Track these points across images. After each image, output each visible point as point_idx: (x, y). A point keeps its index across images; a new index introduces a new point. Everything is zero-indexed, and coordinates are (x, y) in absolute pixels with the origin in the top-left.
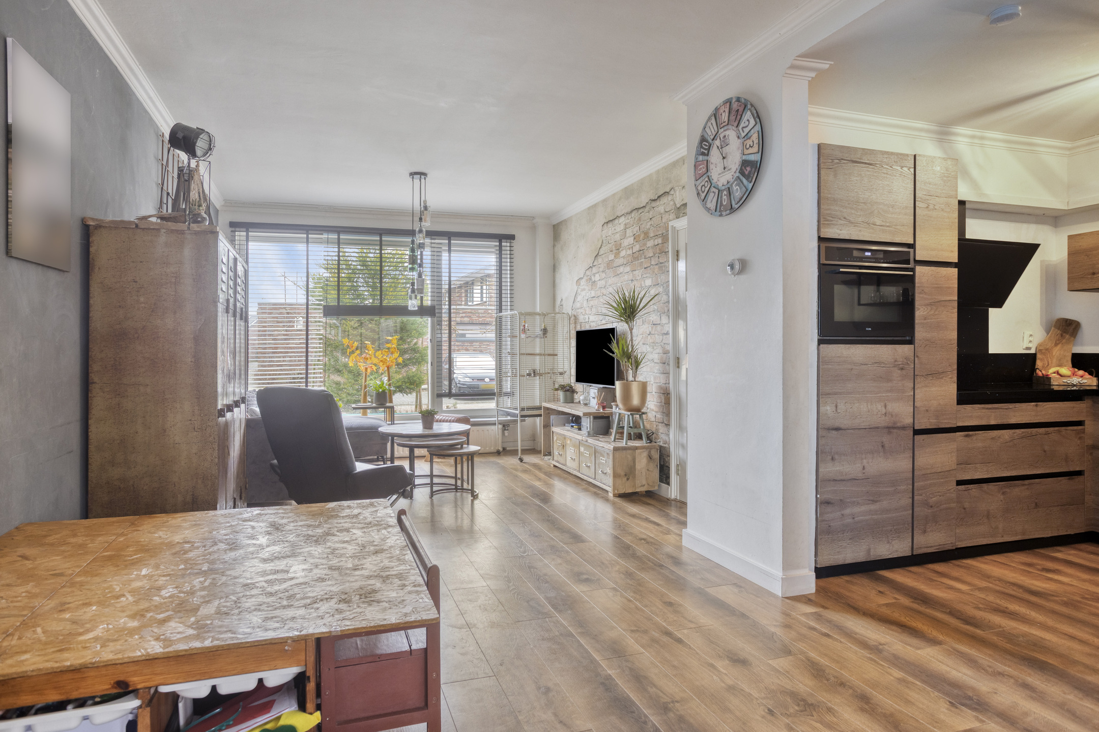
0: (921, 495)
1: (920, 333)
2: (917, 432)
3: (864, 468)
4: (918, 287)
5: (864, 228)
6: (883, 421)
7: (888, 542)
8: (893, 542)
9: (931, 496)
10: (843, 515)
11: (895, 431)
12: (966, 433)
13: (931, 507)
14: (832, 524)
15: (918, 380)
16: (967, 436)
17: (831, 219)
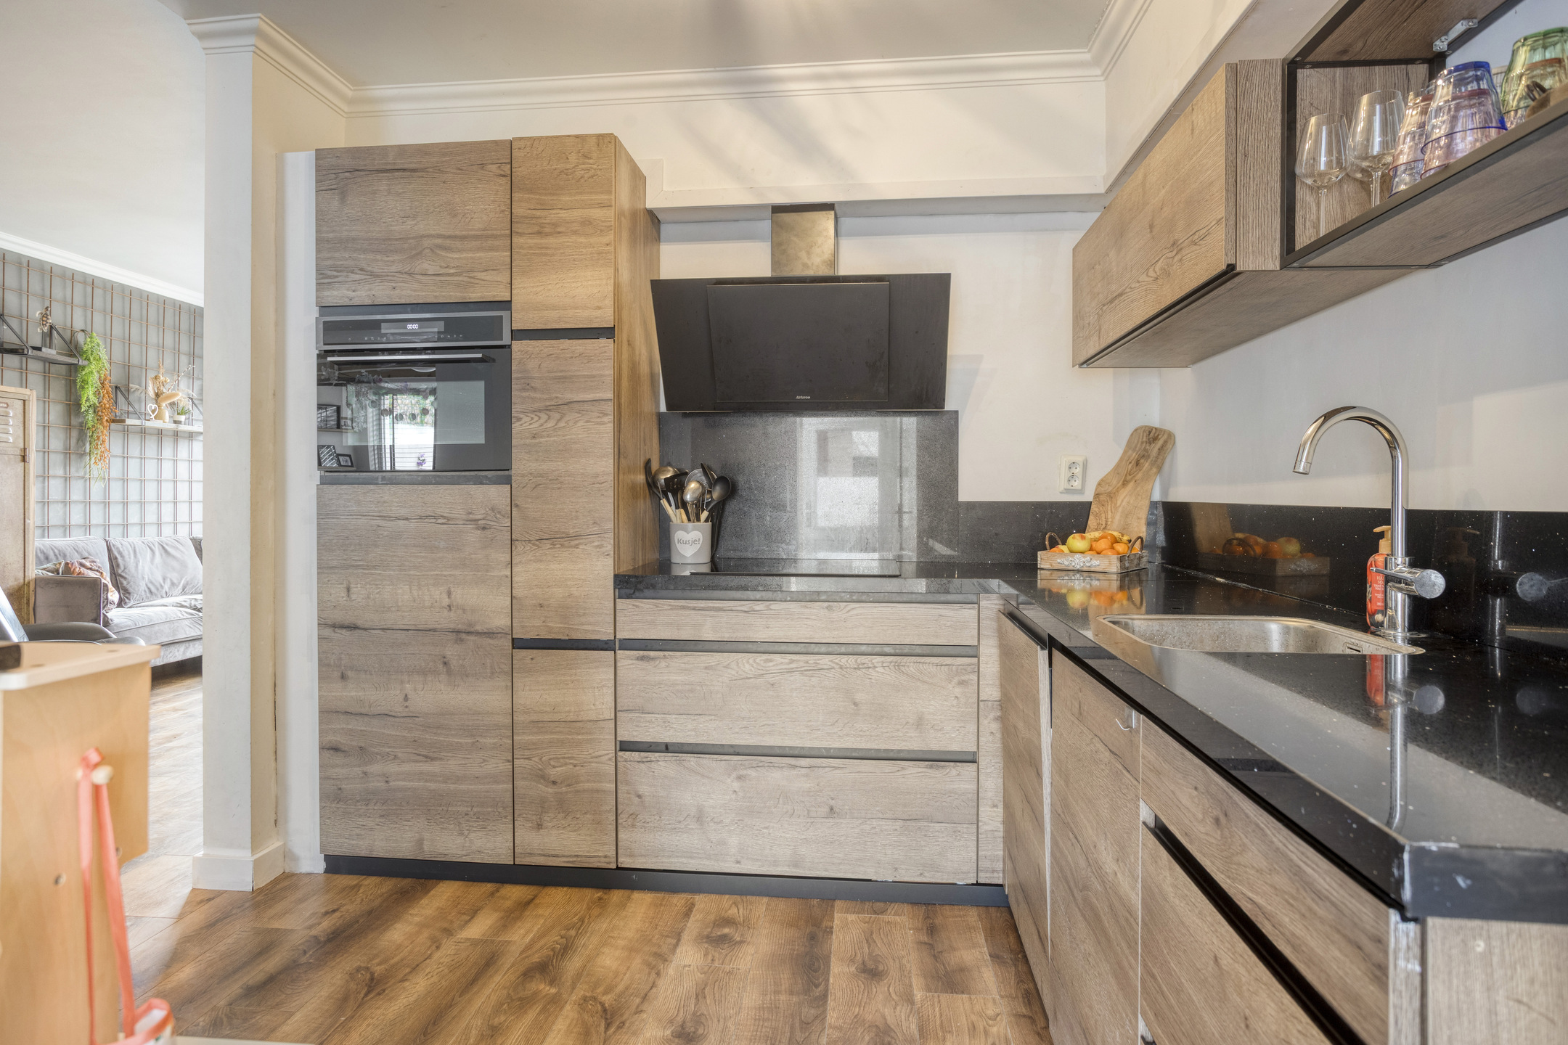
0: (529, 759)
1: (521, 464)
2: (518, 644)
3: (406, 698)
4: (518, 379)
5: (403, 282)
6: (446, 620)
7: (462, 834)
8: (472, 835)
9: (552, 763)
10: (365, 773)
11: (472, 638)
12: (641, 653)
13: (554, 783)
14: (343, 786)
15: (519, 547)
16: (642, 658)
17: (335, 273)
